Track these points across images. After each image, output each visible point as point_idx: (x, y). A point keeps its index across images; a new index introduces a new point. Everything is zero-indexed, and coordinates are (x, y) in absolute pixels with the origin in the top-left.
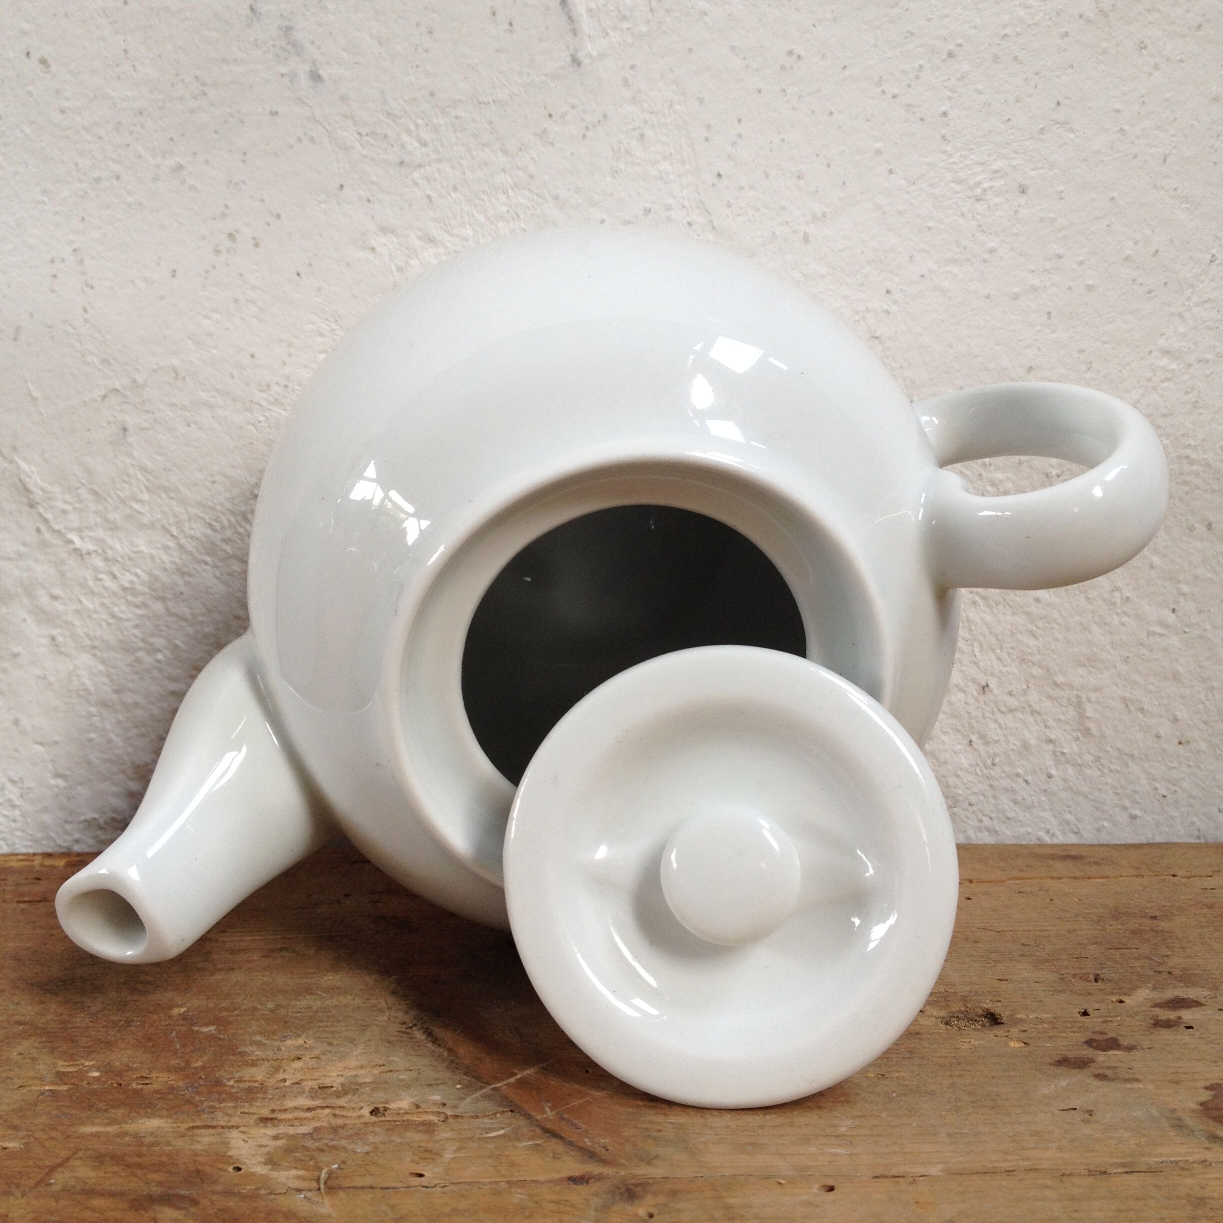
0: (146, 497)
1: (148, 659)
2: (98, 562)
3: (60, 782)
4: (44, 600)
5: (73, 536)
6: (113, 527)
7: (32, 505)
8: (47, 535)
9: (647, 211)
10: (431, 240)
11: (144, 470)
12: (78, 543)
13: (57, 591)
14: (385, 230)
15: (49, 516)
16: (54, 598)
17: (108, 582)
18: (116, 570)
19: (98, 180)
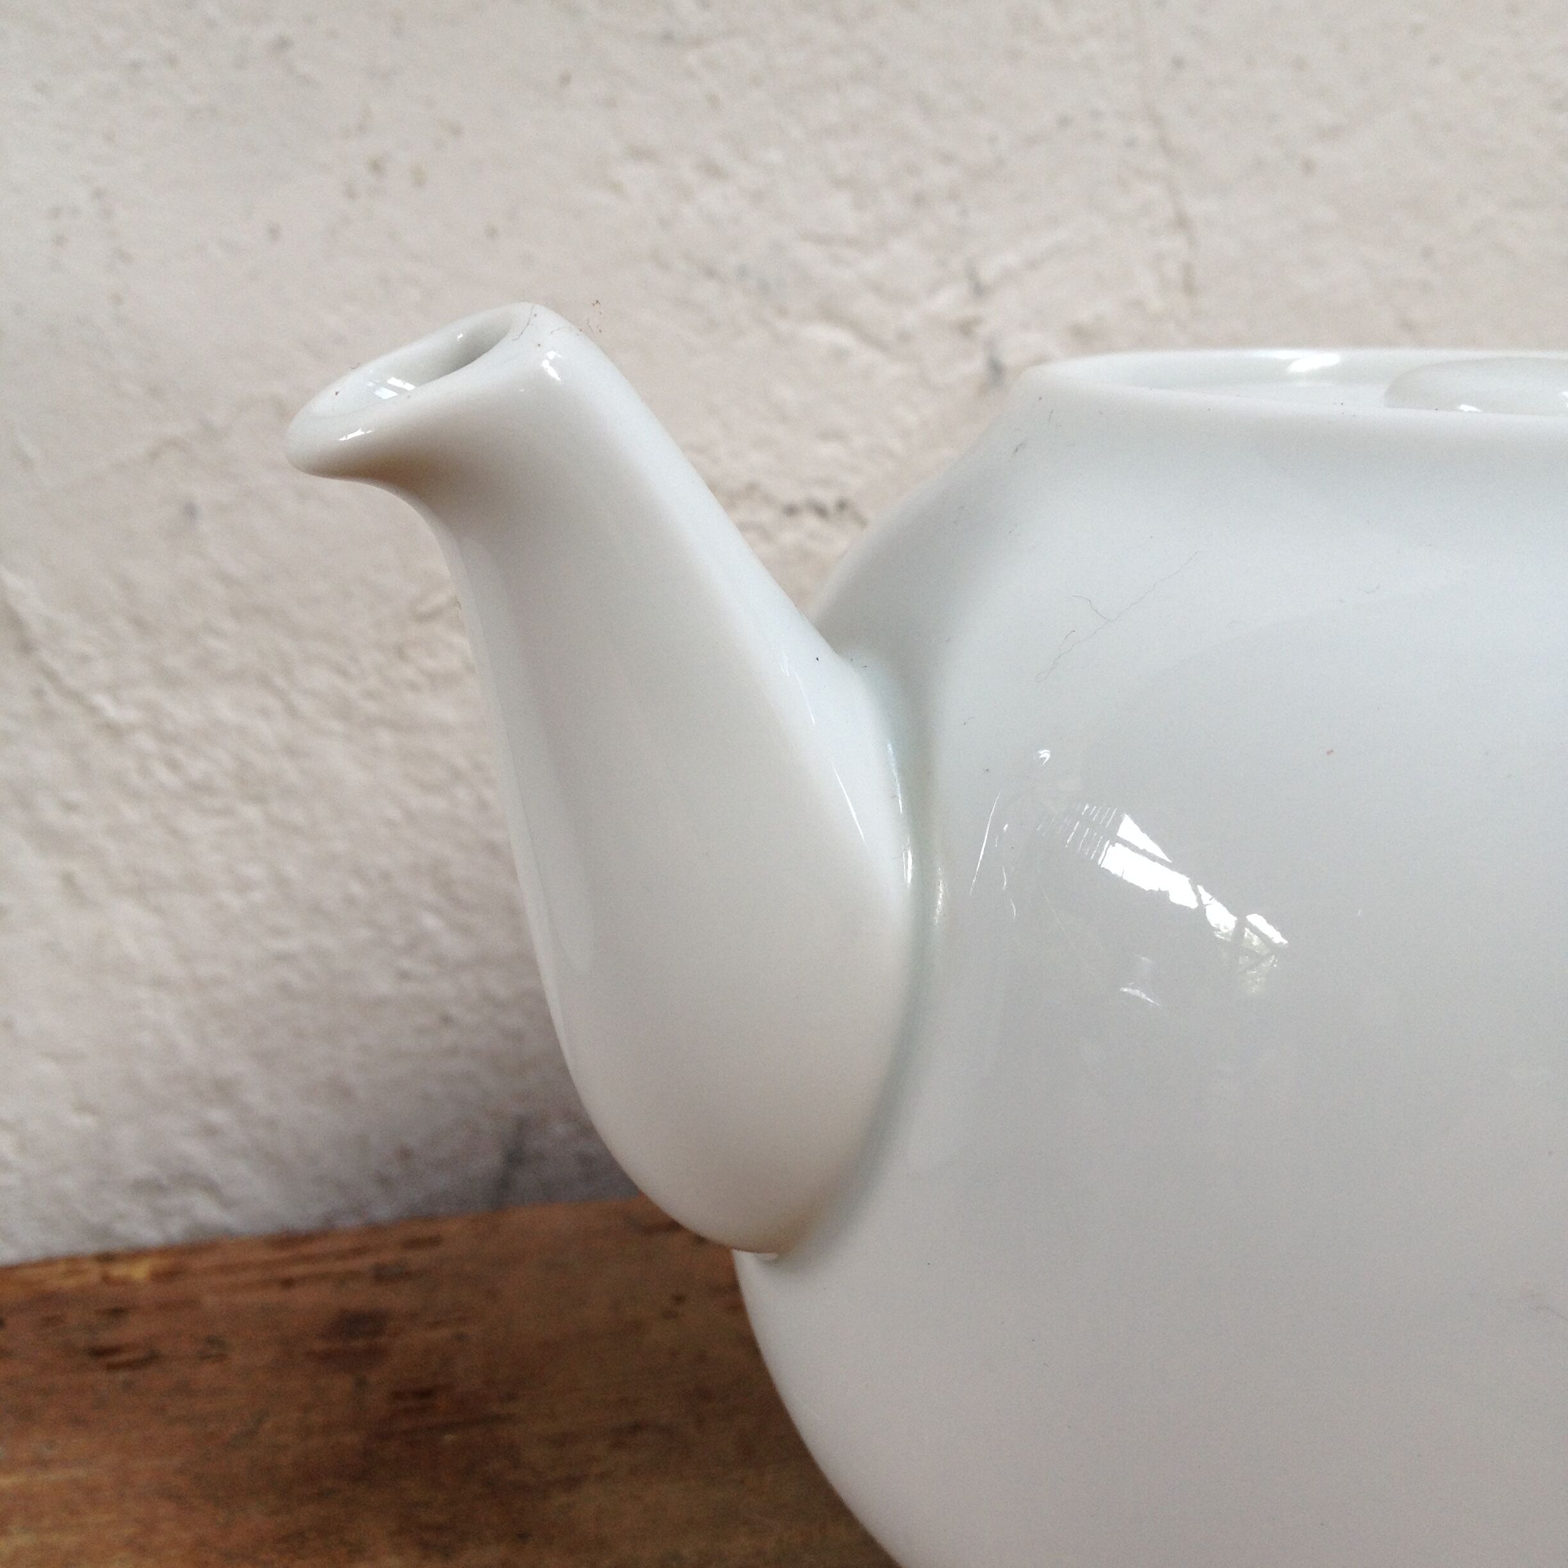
0: (229, 625)
1: (233, 902)
2: (145, 741)
3: (88, 1122)
4: (52, 814)
5: (101, 700)
6: (170, 680)
7: (26, 647)
8: (54, 700)
9: (1064, 122)
10: (713, 171)
11: (227, 579)
12: (111, 710)
13: (74, 795)
14: (640, 154)
15: (58, 665)
16: (70, 807)
17: (163, 774)
18: (179, 754)
19: (136, 66)
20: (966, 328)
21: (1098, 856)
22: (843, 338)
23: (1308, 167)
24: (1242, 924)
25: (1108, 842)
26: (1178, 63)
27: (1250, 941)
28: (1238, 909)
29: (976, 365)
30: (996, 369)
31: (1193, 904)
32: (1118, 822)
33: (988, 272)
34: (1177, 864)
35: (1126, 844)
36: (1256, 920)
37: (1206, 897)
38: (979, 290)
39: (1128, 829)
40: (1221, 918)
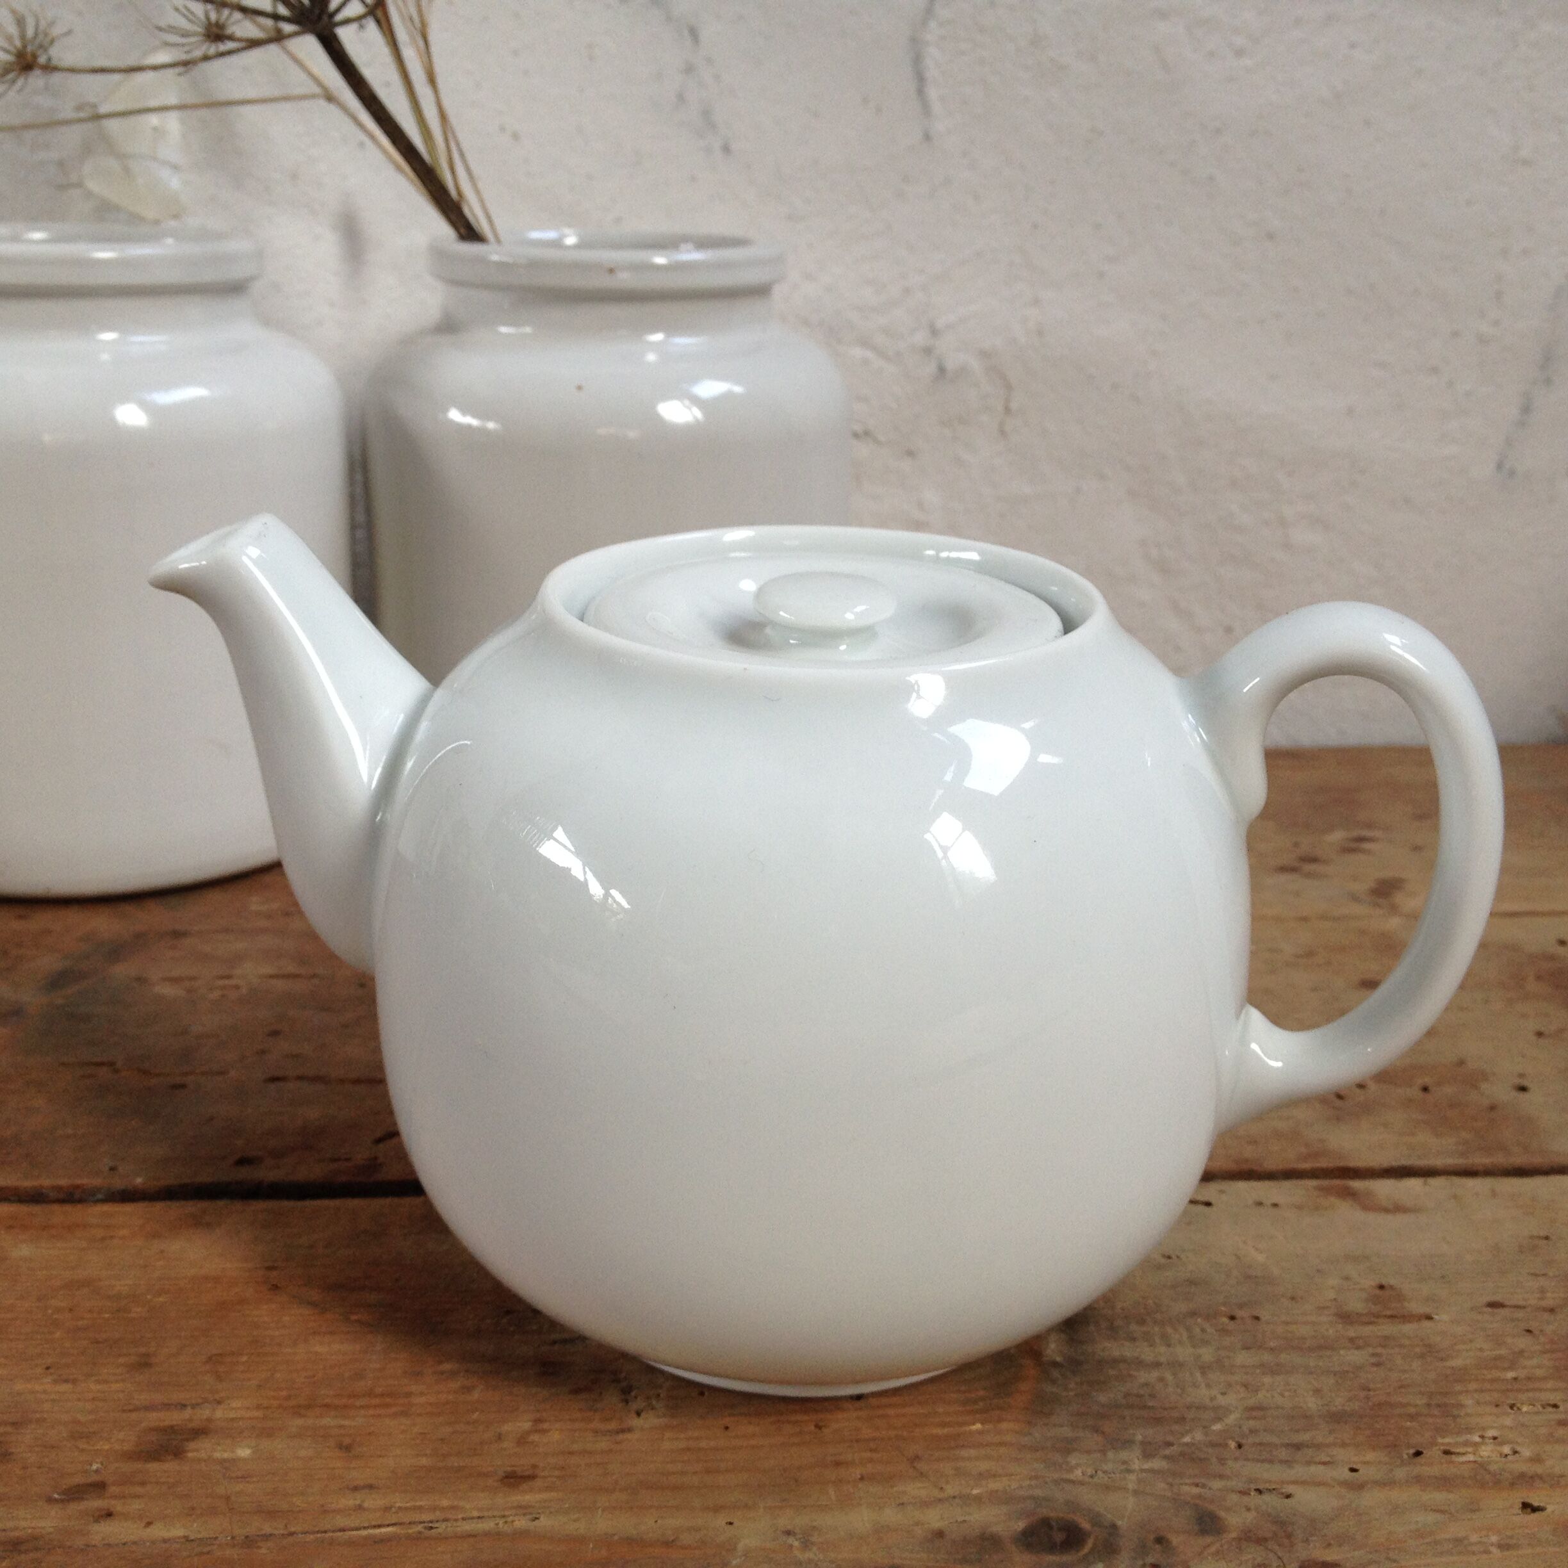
20: (928, 351)
21: (537, 846)
22: (869, 354)
23: (1101, 275)
24: (607, 895)
25: (546, 839)
26: (1035, 226)
27: (612, 905)
28: (606, 884)
29: (931, 369)
30: (942, 370)
31: (582, 879)
32: (554, 829)
33: (940, 324)
34: (578, 853)
35: (555, 840)
36: (613, 892)
37: (590, 876)
38: (934, 332)
39: (559, 833)
40: (596, 889)
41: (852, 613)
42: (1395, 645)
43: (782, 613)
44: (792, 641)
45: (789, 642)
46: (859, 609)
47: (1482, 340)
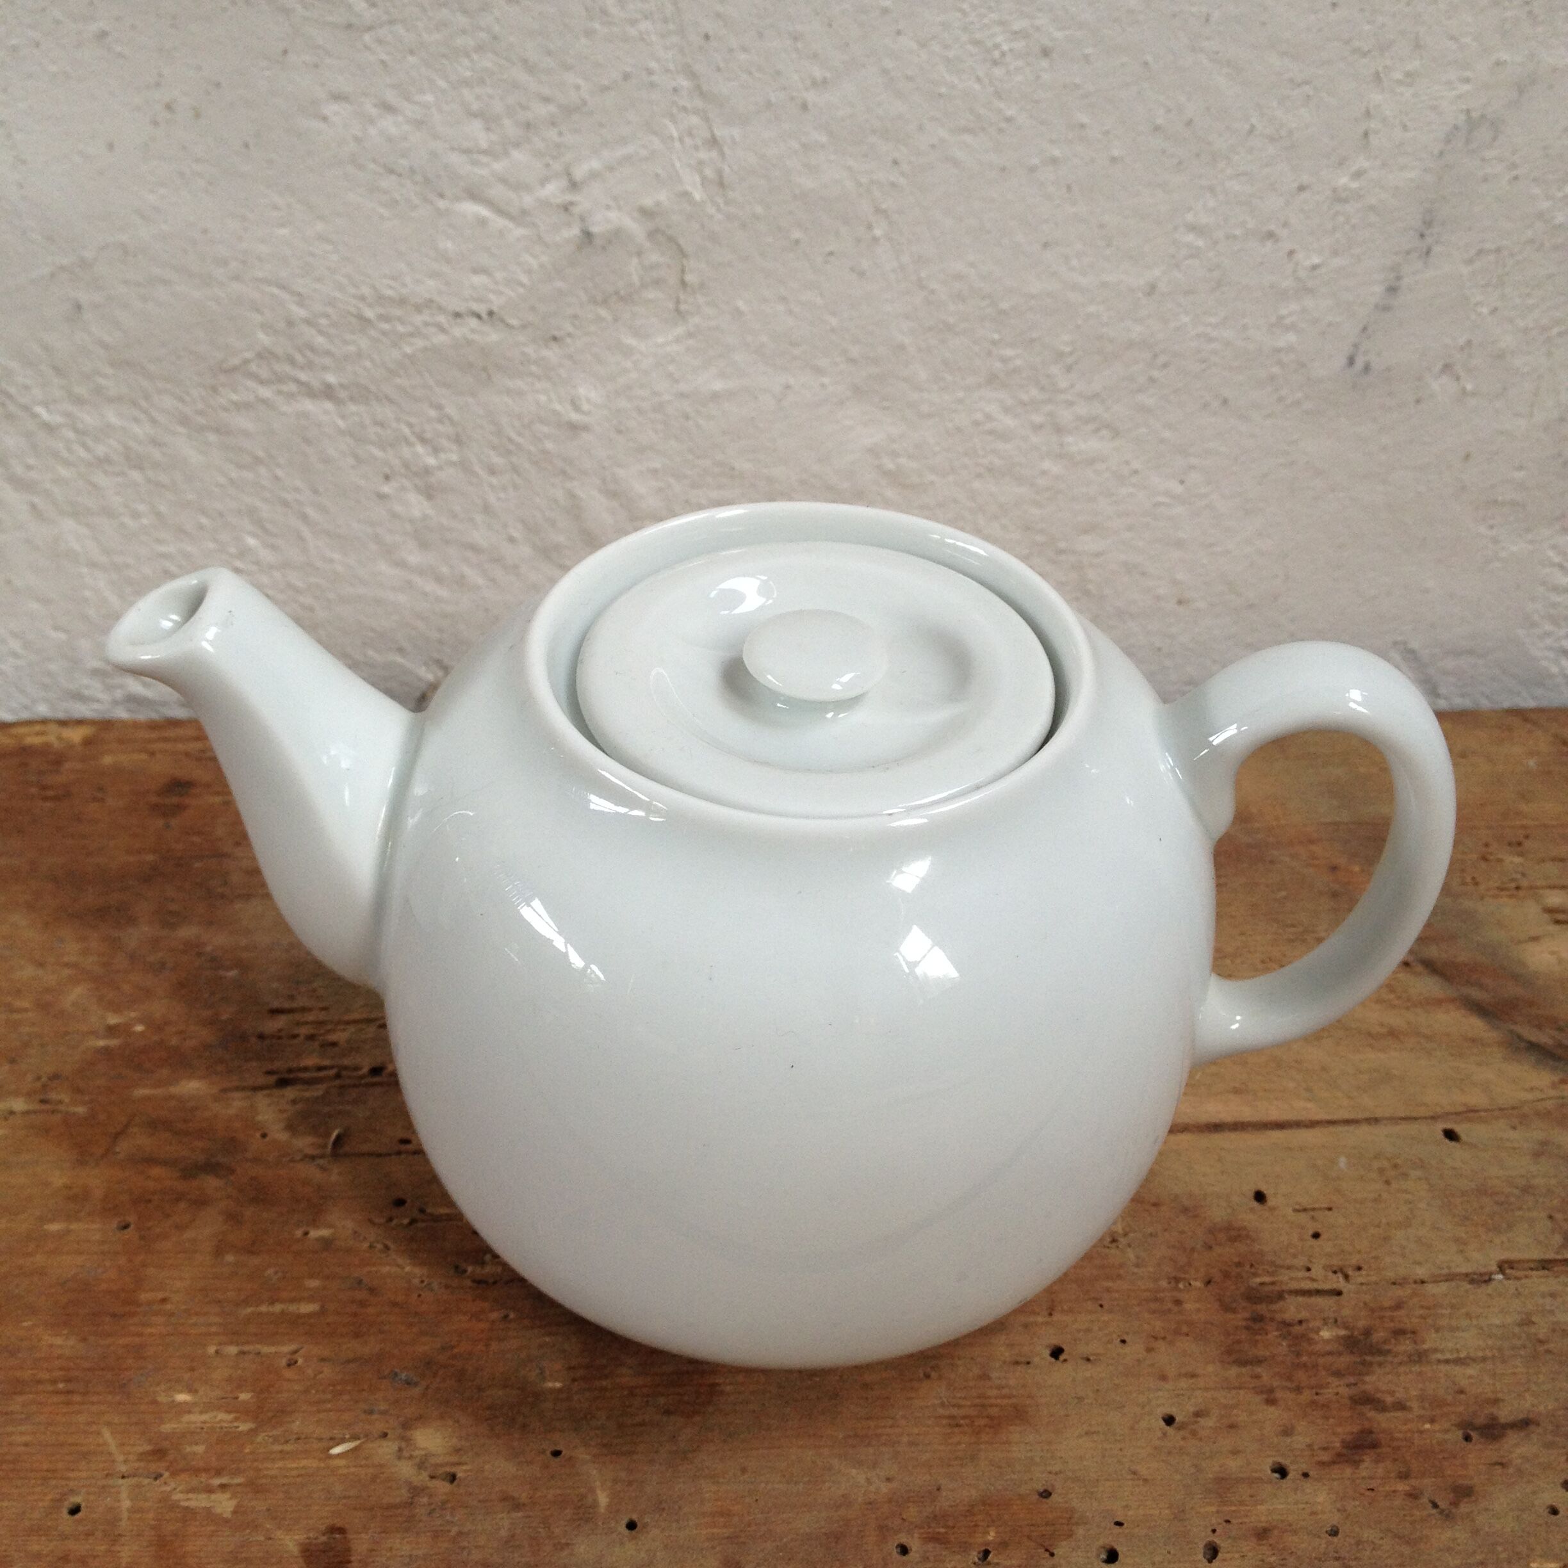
0: (109, 371)
2: (68, 434)
4: (20, 471)
5: (40, 410)
6: (79, 401)
8: (12, 409)
9: (627, 76)
11: (104, 346)
12: (46, 416)
13: (31, 461)
14: (339, 97)
17: (81, 452)
18: (89, 441)
20: (566, 208)
22: (484, 211)
23: (804, 106)
26: (707, 37)
29: (574, 232)
30: (588, 235)
33: (579, 173)
38: (574, 185)
41: (838, 683)
42: (1355, 702)
43: (769, 677)
44: (779, 705)
45: (776, 706)
46: (846, 678)
47: (1339, 197)
